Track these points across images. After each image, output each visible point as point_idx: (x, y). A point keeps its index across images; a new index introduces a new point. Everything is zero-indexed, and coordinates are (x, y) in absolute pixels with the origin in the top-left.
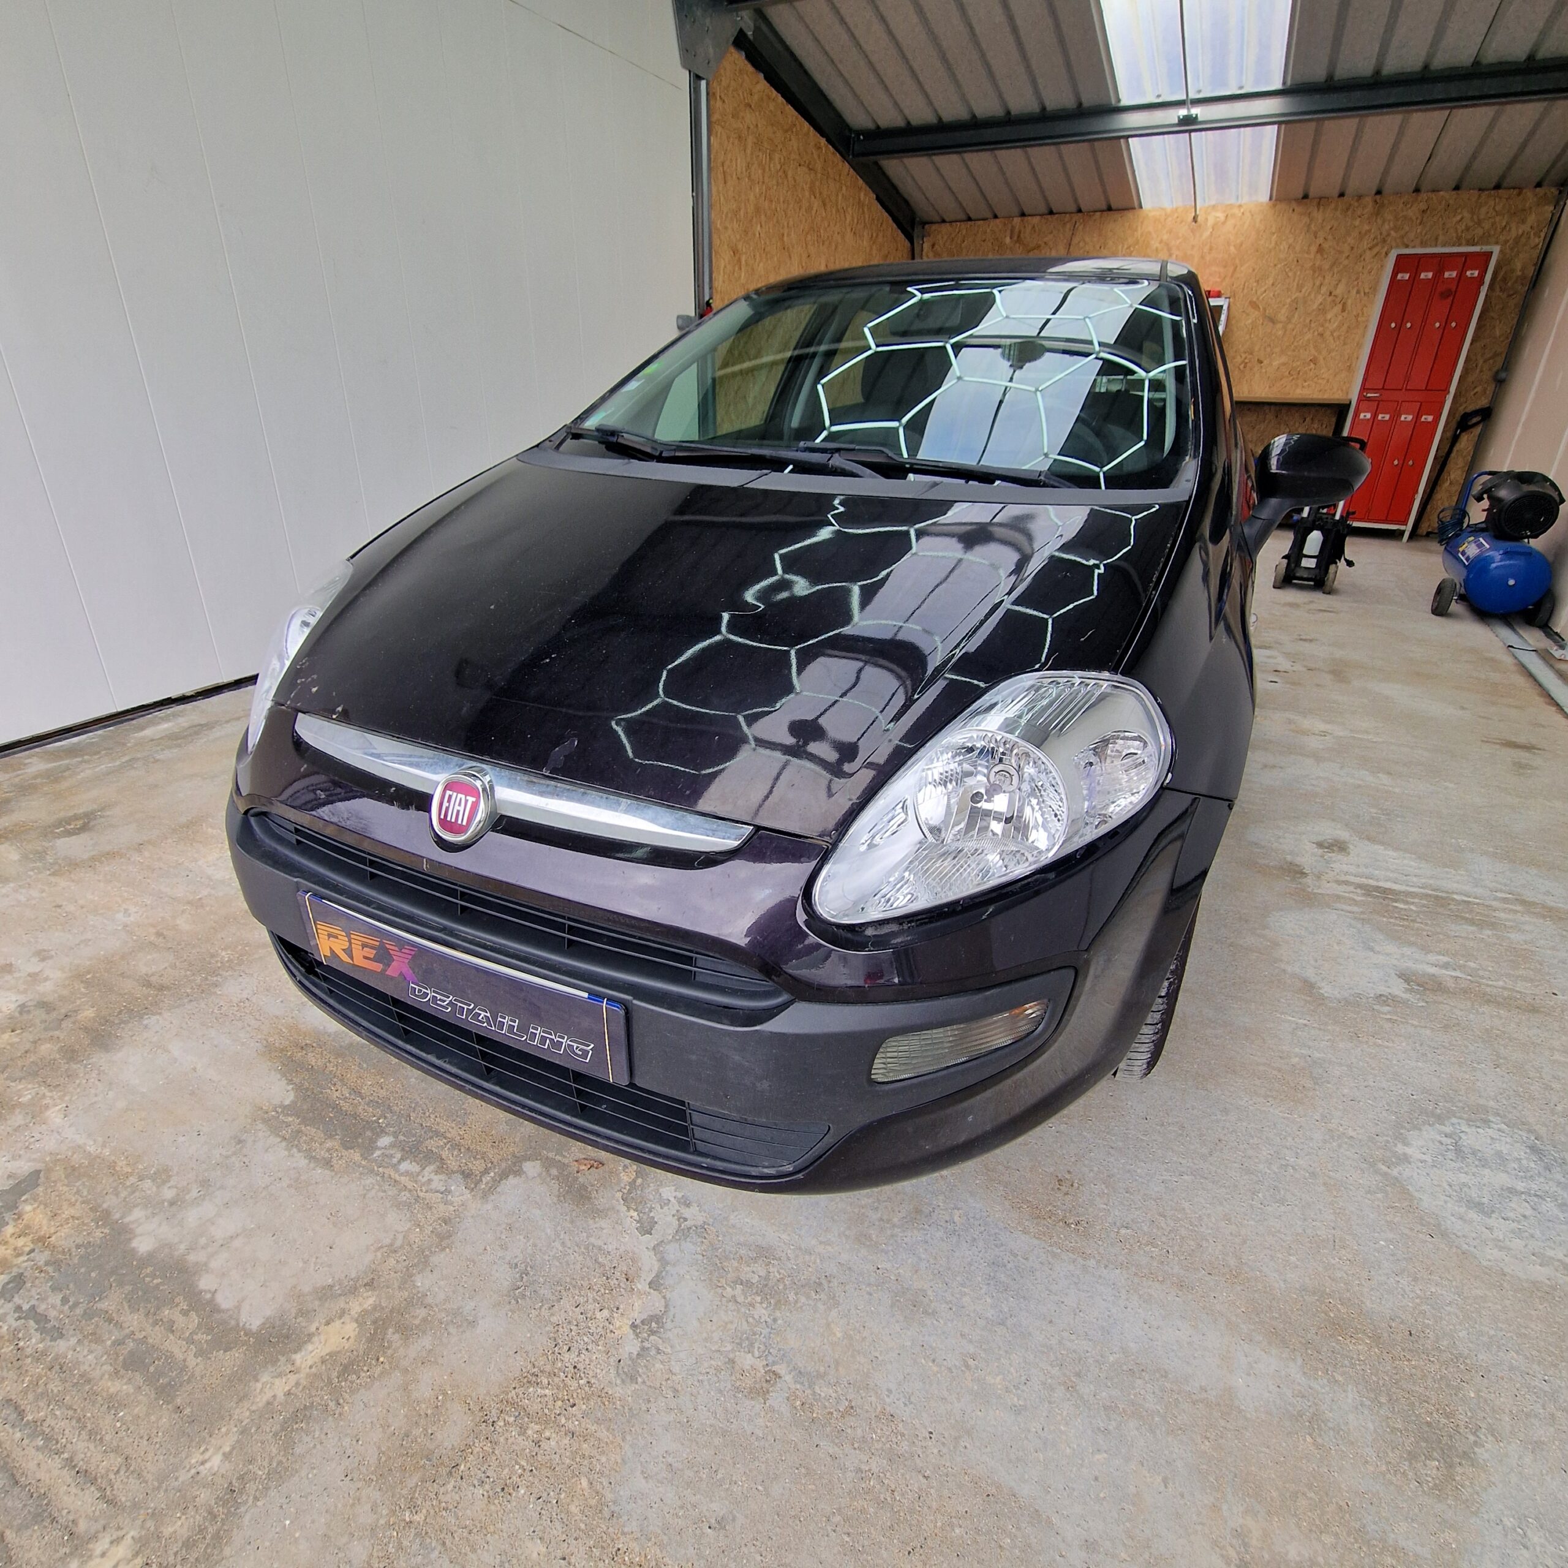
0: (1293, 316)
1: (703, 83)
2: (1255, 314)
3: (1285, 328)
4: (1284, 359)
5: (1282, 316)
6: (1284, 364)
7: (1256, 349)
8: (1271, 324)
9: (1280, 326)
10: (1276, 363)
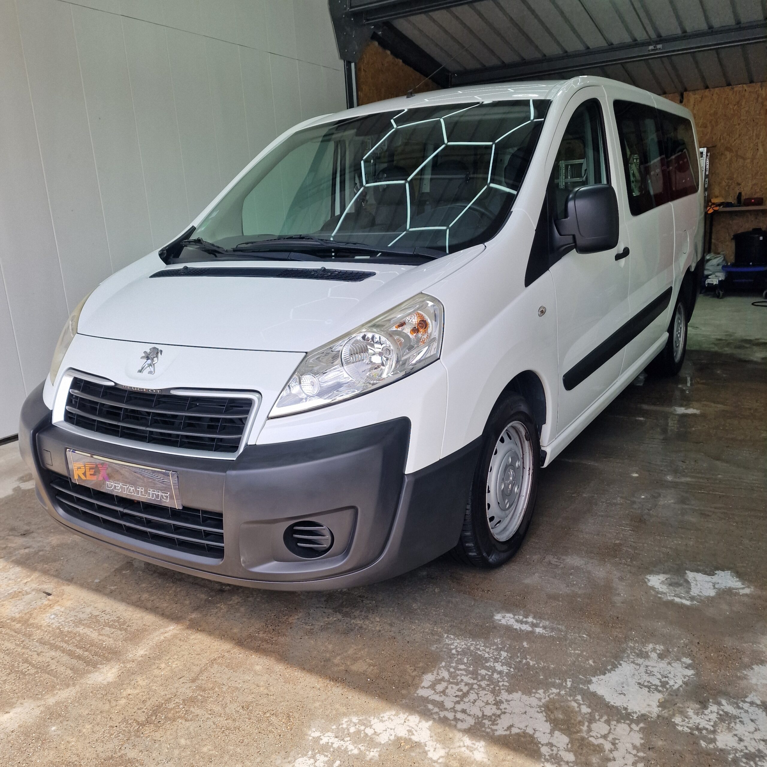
0: (757, 154)
1: (353, 65)
2: (728, 155)
3: (752, 161)
4: (754, 182)
5: (749, 155)
6: (755, 185)
7: (735, 176)
8: (741, 161)
9: (749, 161)
10: (750, 184)
